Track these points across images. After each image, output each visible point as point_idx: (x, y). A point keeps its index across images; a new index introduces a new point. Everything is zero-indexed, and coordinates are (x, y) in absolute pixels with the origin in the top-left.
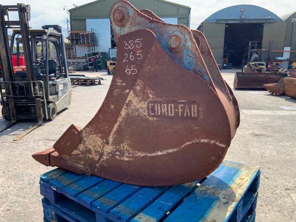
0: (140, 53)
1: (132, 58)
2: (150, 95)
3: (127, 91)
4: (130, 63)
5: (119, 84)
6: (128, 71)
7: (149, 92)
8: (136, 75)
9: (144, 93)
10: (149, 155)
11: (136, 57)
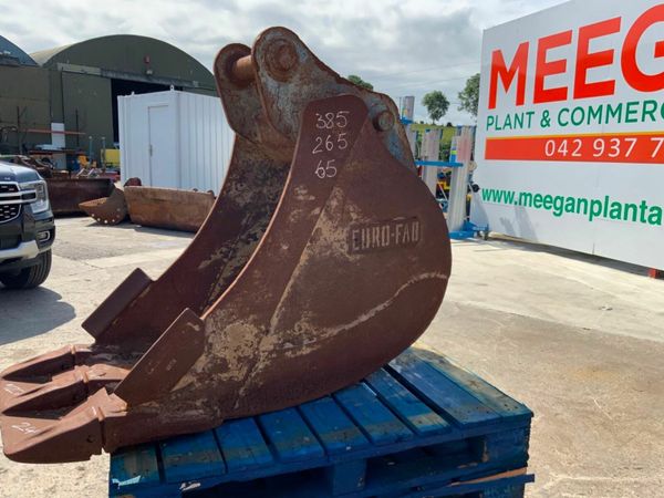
0: (344, 137)
1: (330, 146)
2: (352, 214)
3: (317, 211)
4: (326, 155)
5: (301, 198)
6: (321, 172)
7: (351, 209)
8: (335, 178)
9: (343, 211)
10: (347, 327)
11: (336, 144)
